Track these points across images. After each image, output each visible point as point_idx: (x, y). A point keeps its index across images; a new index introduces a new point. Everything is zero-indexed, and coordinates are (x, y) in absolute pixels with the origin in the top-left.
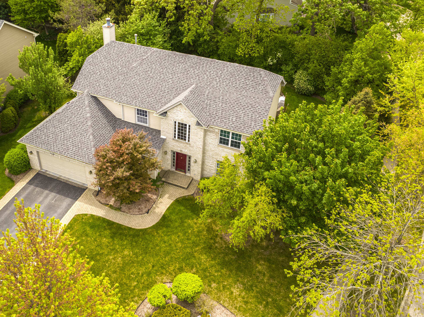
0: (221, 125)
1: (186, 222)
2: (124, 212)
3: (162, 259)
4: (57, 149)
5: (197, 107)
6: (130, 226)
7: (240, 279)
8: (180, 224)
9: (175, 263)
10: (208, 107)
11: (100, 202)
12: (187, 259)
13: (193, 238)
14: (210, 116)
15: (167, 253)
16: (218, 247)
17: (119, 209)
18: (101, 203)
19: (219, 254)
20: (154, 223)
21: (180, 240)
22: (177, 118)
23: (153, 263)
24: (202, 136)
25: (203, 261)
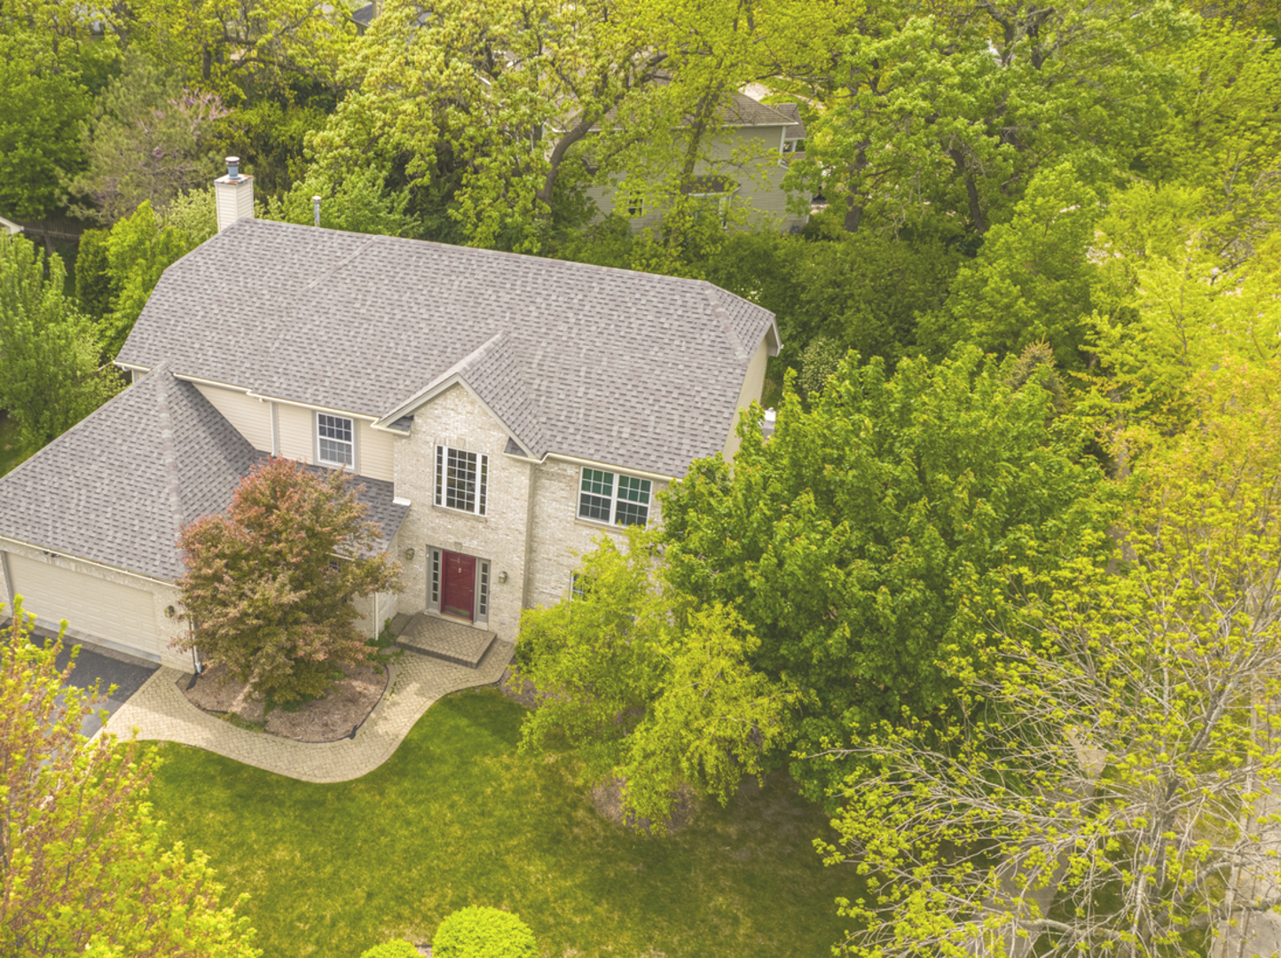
0: (585, 450)
1: (475, 763)
2: (275, 734)
3: (399, 873)
4: (66, 538)
5: (508, 397)
6: (295, 776)
7: (656, 934)
8: (458, 767)
9: (442, 886)
10: (543, 398)
11: (199, 706)
12: (482, 874)
13: (500, 811)
14: (548, 426)
15: (414, 857)
16: (582, 838)
17: (260, 726)
18: (204, 709)
19: (586, 857)
20: (372, 767)
21: (458, 816)
22: (444, 434)
23: (368, 886)
24: (525, 491)
25: (533, 880)
